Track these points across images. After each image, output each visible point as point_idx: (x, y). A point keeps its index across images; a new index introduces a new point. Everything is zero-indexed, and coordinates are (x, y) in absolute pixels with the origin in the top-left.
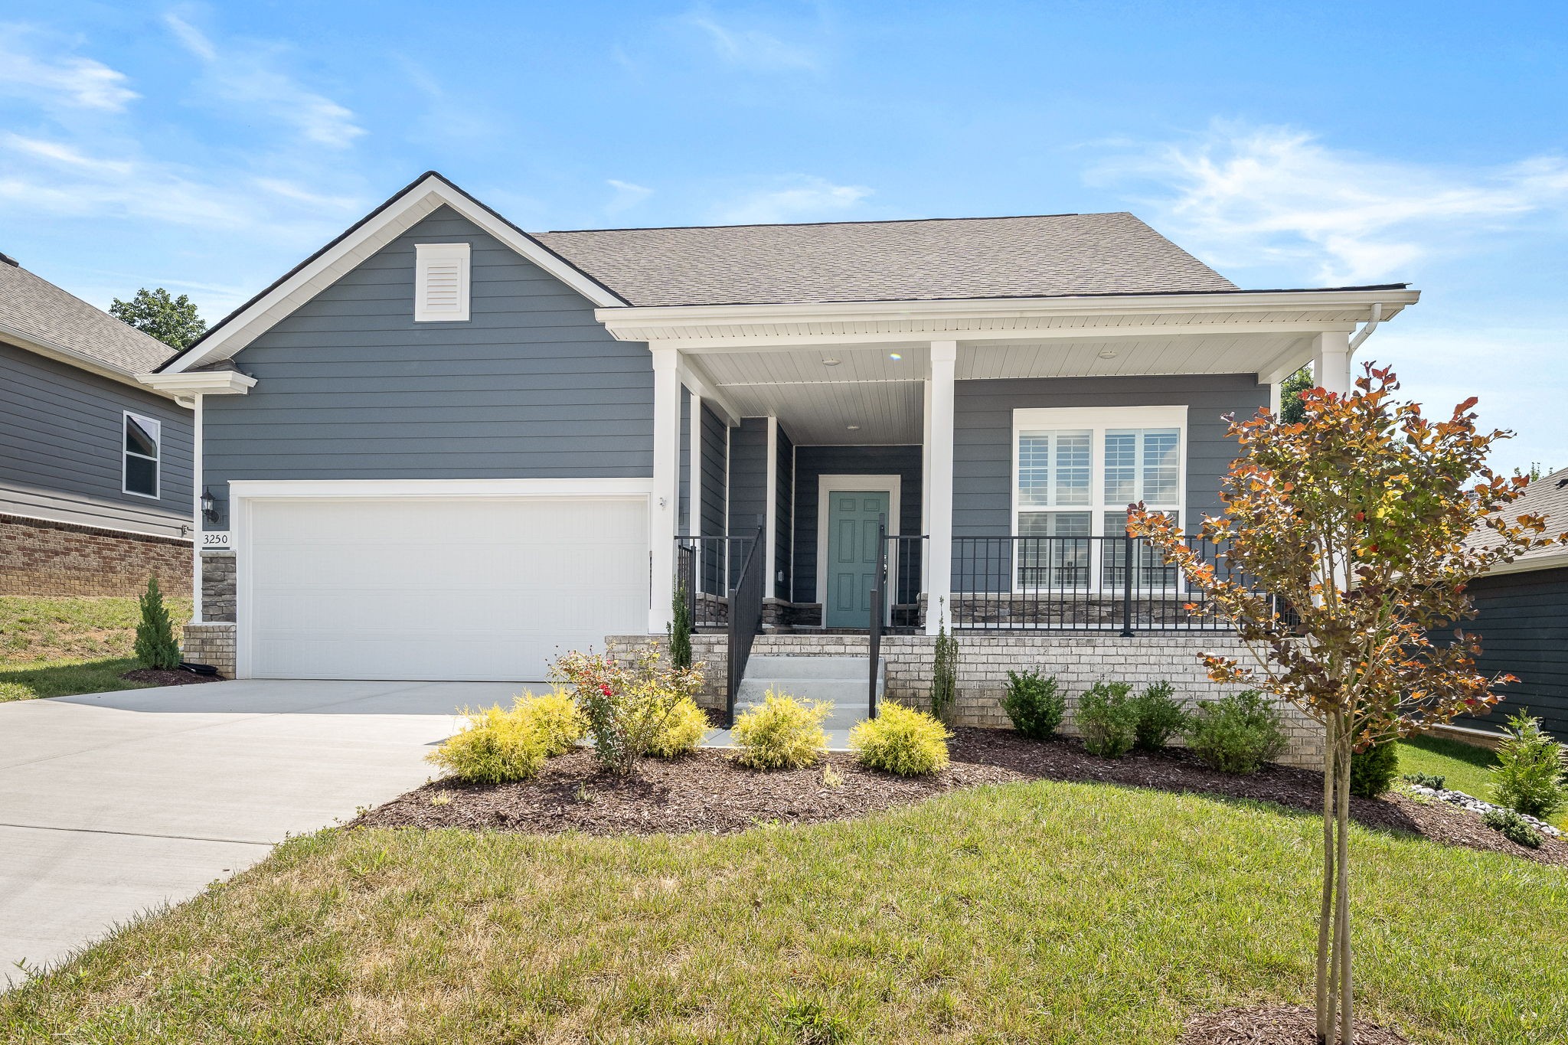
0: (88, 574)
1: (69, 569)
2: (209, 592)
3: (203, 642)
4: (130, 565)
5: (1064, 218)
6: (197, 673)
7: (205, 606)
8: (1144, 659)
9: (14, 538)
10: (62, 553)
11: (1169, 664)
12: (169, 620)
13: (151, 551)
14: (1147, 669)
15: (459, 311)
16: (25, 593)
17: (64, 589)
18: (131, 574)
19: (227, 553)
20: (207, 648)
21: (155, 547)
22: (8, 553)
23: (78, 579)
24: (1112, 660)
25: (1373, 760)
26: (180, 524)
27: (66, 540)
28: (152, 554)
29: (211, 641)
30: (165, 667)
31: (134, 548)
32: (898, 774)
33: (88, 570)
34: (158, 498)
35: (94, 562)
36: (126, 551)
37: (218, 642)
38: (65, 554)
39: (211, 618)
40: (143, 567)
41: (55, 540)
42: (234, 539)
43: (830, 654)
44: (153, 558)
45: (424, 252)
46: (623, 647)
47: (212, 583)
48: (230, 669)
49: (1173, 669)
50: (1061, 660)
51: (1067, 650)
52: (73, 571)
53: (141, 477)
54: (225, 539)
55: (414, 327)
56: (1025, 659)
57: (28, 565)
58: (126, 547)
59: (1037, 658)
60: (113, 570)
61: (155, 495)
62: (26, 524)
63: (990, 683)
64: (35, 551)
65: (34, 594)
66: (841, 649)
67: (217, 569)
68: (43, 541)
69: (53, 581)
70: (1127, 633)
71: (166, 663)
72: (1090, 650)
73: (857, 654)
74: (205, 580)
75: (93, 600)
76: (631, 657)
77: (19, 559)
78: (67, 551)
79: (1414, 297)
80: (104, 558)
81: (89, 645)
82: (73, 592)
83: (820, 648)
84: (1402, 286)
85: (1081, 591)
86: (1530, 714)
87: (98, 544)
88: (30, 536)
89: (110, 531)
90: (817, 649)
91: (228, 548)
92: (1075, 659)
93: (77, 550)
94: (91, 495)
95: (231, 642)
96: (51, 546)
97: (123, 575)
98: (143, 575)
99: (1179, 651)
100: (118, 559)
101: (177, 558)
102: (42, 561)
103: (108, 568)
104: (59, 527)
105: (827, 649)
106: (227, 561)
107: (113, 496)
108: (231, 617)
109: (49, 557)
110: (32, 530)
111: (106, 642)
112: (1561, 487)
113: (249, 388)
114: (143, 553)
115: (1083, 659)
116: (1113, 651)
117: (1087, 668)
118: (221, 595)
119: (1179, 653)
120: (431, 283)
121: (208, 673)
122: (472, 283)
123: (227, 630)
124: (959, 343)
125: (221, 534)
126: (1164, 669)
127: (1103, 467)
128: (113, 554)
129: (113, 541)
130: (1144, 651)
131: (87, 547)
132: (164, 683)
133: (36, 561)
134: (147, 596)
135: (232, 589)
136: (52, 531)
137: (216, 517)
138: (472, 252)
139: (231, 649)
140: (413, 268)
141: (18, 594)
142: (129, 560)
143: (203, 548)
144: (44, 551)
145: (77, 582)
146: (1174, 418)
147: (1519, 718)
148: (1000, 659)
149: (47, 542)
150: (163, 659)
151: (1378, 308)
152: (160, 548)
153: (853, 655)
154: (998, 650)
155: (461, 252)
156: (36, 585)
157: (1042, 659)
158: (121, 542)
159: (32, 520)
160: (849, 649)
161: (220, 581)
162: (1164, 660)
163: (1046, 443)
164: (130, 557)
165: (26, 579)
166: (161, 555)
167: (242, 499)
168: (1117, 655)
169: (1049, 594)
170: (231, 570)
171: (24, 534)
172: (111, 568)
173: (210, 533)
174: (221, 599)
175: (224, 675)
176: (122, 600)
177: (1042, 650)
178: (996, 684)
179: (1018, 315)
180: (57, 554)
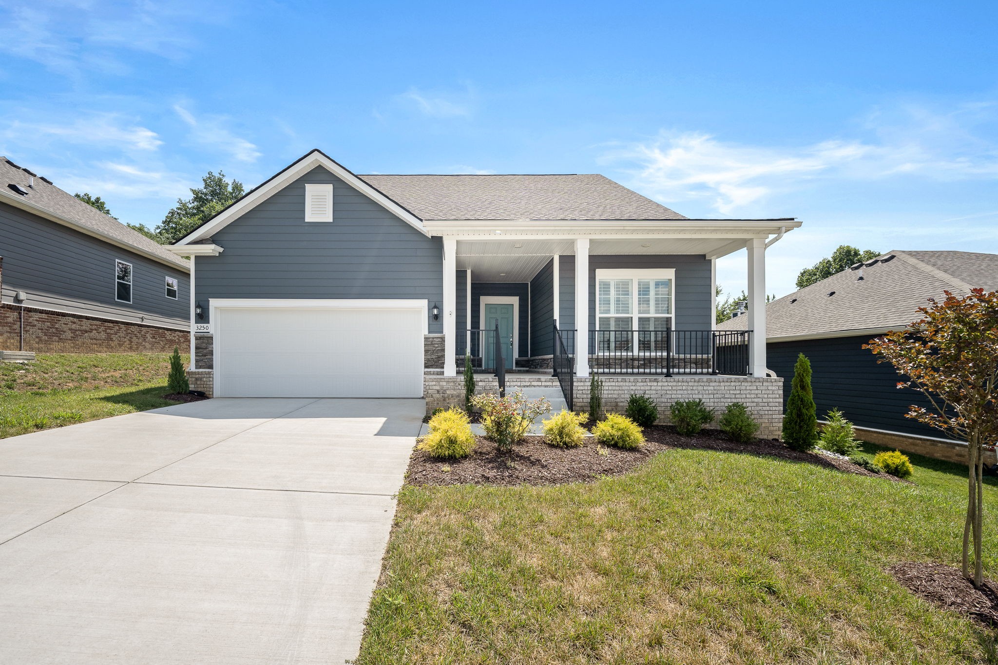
0: (100, 342)
1: (92, 339)
2: (199, 354)
3: (197, 379)
4: (119, 337)
5: (571, 176)
6: (197, 396)
7: (197, 361)
8: (680, 388)
9: (67, 324)
10: (89, 331)
11: (691, 390)
12: (183, 369)
13: (128, 329)
14: (681, 392)
15: (327, 217)
16: (72, 353)
17: (90, 350)
18: (119, 341)
19: (209, 335)
20: (199, 383)
21: (131, 328)
22: (64, 332)
23: (96, 344)
24: (665, 388)
25: (808, 435)
26: (141, 316)
27: (91, 325)
28: (129, 331)
29: (201, 379)
30: (183, 392)
31: (121, 328)
32: (626, 448)
33: (101, 340)
34: (131, 303)
35: (103, 335)
36: (117, 330)
37: (204, 379)
38: (90, 332)
39: (200, 367)
40: (125, 338)
41: (86, 324)
42: (212, 328)
43: (534, 386)
44: (129, 333)
45: (311, 189)
46: (435, 383)
47: (201, 350)
48: (211, 393)
49: (693, 392)
50: (642, 388)
51: (645, 384)
52: (94, 340)
53: (124, 292)
54: (207, 328)
55: (306, 224)
56: (626, 388)
57: (73, 337)
58: (117, 328)
59: (632, 387)
60: (112, 340)
61: (130, 301)
62: (72, 317)
63: (610, 400)
64: (76, 330)
65: (76, 352)
66: (540, 384)
67: (203, 343)
68: (80, 325)
69: (85, 345)
70: (668, 375)
71: (184, 391)
72: (655, 384)
73: (547, 386)
74: (197, 348)
75: (104, 355)
76: (438, 388)
77: (69, 335)
78: (91, 331)
79: (799, 224)
80: (108, 333)
81: (114, 379)
82: (92, 351)
83: (530, 383)
84: (793, 219)
85: (630, 354)
86: (838, 410)
87: (105, 326)
88: (74, 323)
89: (110, 320)
90: (528, 384)
91: (209, 332)
92: (649, 388)
93: (95, 330)
94: (101, 302)
95: (211, 379)
96: (84, 328)
97: (116, 342)
98: (125, 342)
99: (696, 384)
100: (114, 334)
101: (140, 333)
102: (80, 336)
103: (109, 338)
104: (87, 318)
105: (533, 383)
106: (209, 339)
107: (110, 302)
108: (211, 367)
109: (83, 333)
110: (75, 320)
111: (121, 377)
112: (793, 303)
113: (219, 253)
114: (125, 331)
115: (653, 388)
116: (666, 384)
117: (654, 392)
118: (205, 356)
119: (696, 385)
120: (313, 203)
121: (201, 396)
122: (334, 203)
123: (209, 373)
124: (590, 240)
125: (205, 325)
126: (689, 392)
127: (637, 296)
128: (112, 332)
129: (111, 325)
130: (680, 384)
131: (100, 328)
132: (186, 401)
133: (77, 335)
134: (174, 357)
135: (211, 353)
136: (85, 320)
137: (203, 317)
138: (334, 188)
139: (211, 383)
140: (304, 196)
141: (69, 352)
142: (119, 334)
143: (196, 332)
144: (81, 331)
145: (96, 346)
146: (669, 274)
147: (834, 412)
148: (614, 388)
149: (82, 326)
150: (183, 389)
151: (784, 229)
152: (132, 328)
153: (546, 386)
154: (613, 384)
155: (327, 190)
156: (77, 348)
157: (634, 388)
158: (116, 326)
159: (75, 315)
160: (543, 384)
161: (204, 349)
162: (689, 388)
163: (609, 285)
164: (119, 333)
165: (72, 345)
166: (133, 332)
167: (216, 308)
168: (668, 386)
169: (615, 355)
170: (211, 343)
171: (71, 322)
172: (111, 338)
173: (199, 325)
174: (205, 358)
175: (208, 396)
176: (117, 354)
177: (634, 384)
178: (613, 400)
179: (622, 228)
180: (86, 332)
